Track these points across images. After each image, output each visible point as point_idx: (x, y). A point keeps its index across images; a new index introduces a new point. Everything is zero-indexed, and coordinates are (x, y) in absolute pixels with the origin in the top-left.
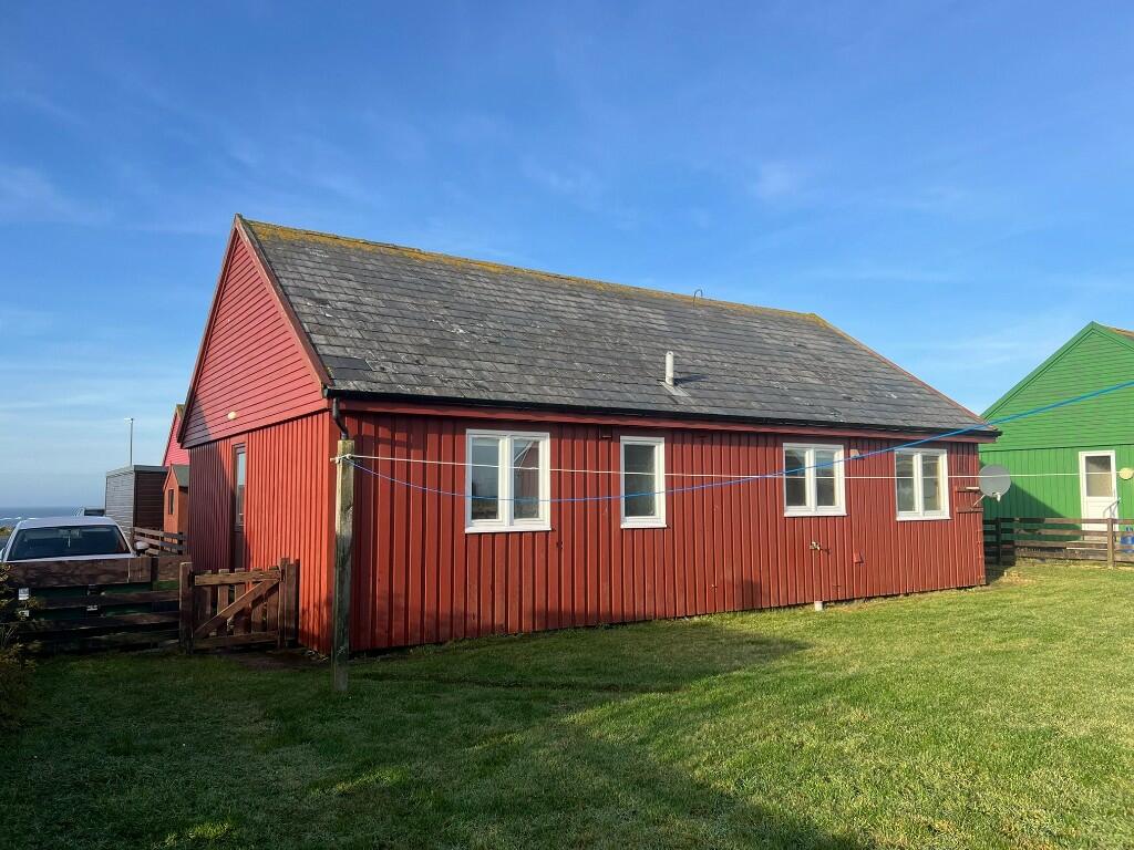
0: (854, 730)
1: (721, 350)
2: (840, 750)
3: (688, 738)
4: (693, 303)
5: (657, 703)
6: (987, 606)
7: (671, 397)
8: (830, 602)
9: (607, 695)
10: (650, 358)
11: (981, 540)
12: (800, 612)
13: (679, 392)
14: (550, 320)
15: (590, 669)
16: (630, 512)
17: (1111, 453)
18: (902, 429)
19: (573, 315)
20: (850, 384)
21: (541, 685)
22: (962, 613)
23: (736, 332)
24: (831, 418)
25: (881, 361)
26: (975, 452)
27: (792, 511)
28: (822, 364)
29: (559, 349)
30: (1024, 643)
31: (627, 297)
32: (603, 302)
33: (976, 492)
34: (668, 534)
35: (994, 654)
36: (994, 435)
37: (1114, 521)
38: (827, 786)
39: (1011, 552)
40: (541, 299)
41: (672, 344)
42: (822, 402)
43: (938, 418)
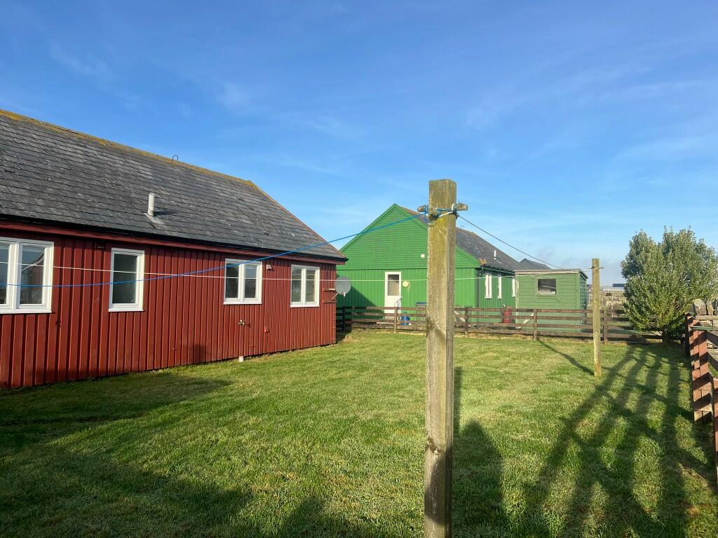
0: (250, 429)
1: (189, 196)
2: (240, 441)
3: (142, 445)
4: (171, 163)
5: (124, 425)
6: (335, 354)
7: (151, 223)
8: (249, 356)
9: (87, 423)
10: (138, 196)
11: (334, 319)
12: (229, 363)
13: (156, 221)
14: (59, 160)
15: (76, 408)
16: (117, 300)
17: (399, 273)
18: (295, 254)
19: (79, 160)
20: (268, 226)
21: (34, 422)
22: (320, 359)
23: (200, 186)
24: (256, 245)
25: (288, 214)
26: (335, 269)
27: (229, 301)
28: (253, 212)
29: (66, 182)
30: (349, 373)
31: (123, 153)
32: (104, 154)
33: (334, 291)
34: (144, 316)
35: (333, 380)
36: (344, 260)
37: (398, 308)
38: (228, 463)
39: (350, 325)
40: (54, 145)
41: (154, 188)
42: (251, 235)
43: (316, 249)
